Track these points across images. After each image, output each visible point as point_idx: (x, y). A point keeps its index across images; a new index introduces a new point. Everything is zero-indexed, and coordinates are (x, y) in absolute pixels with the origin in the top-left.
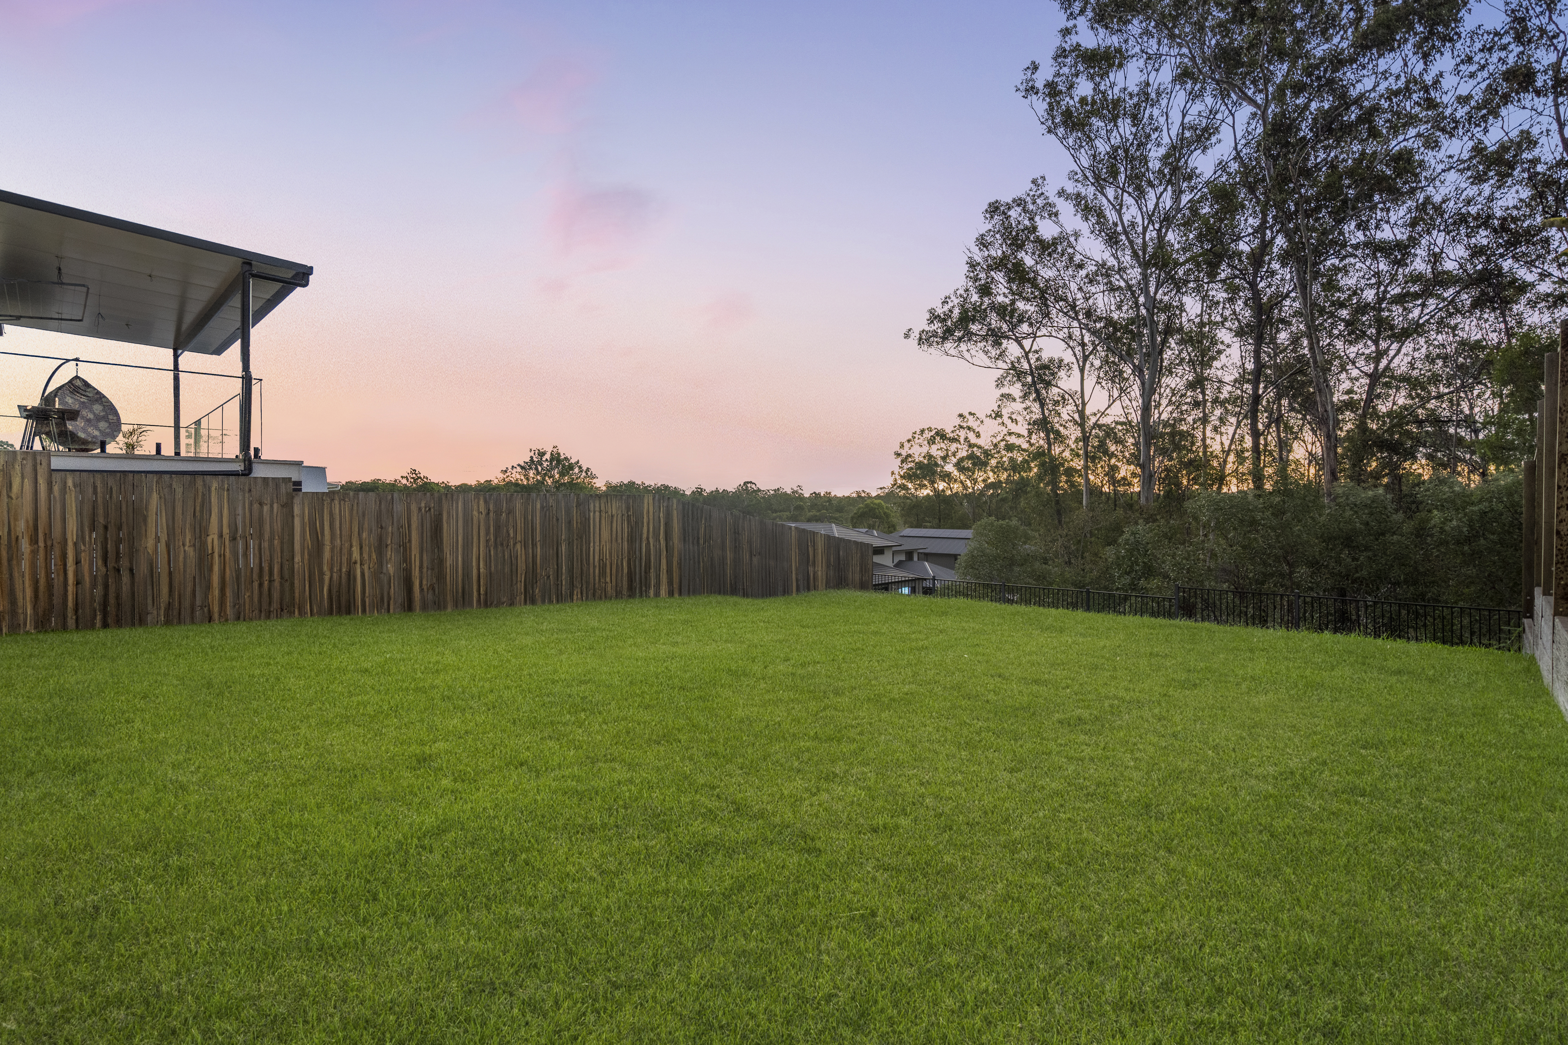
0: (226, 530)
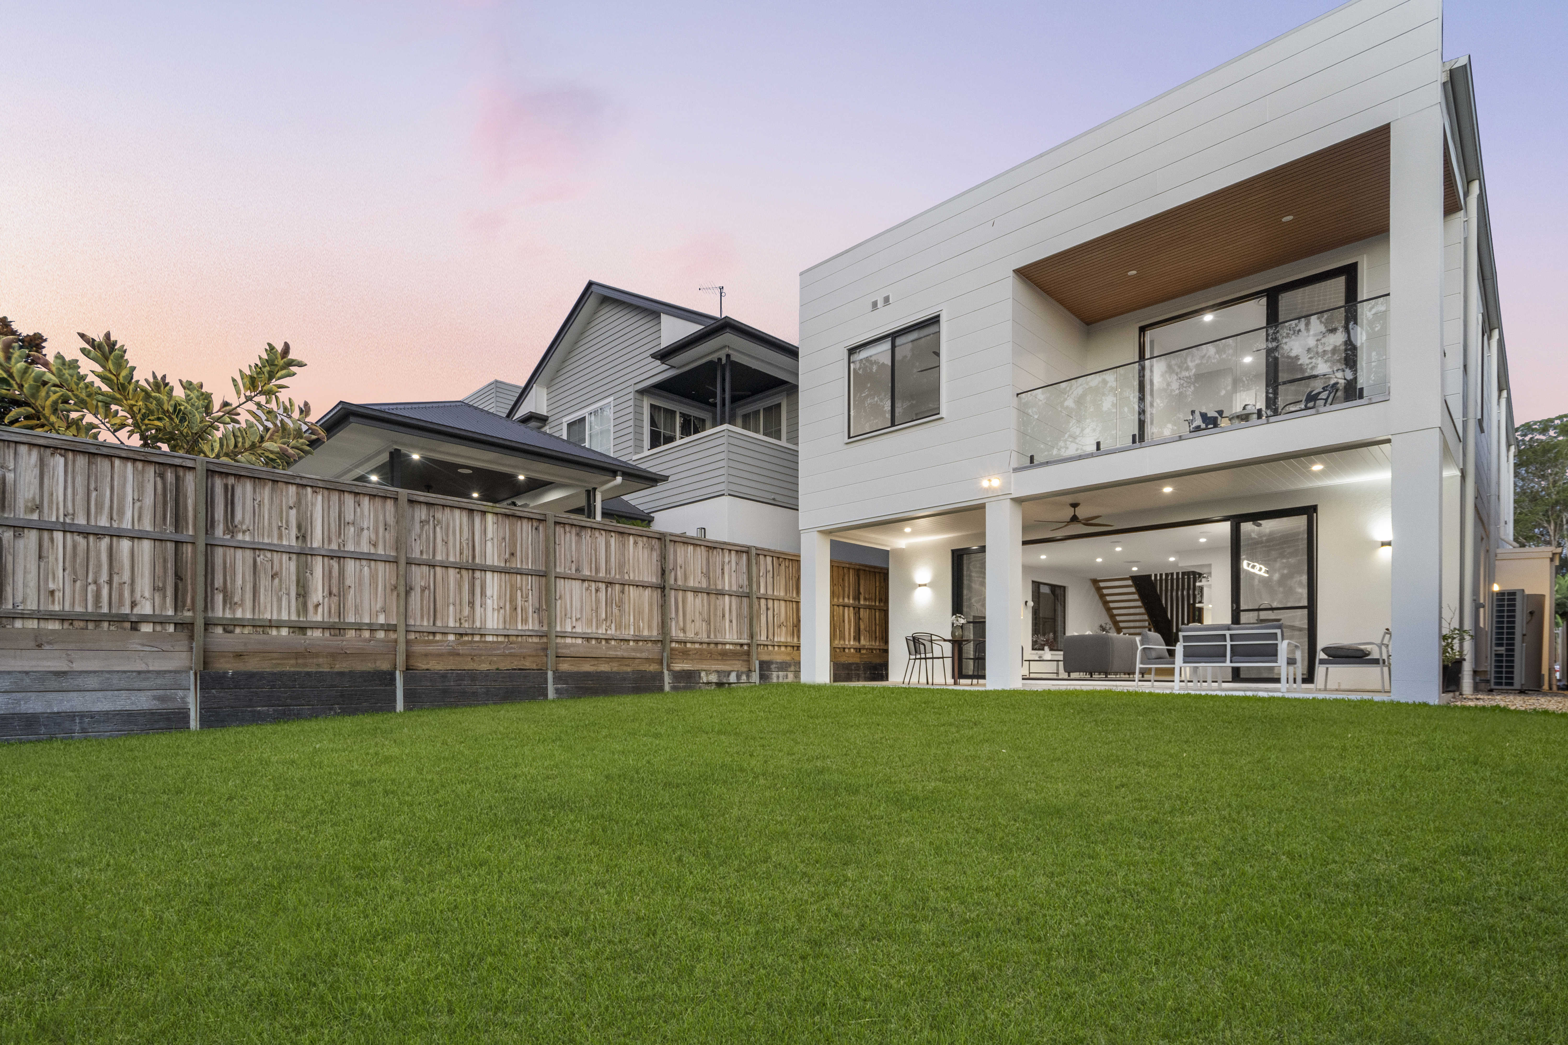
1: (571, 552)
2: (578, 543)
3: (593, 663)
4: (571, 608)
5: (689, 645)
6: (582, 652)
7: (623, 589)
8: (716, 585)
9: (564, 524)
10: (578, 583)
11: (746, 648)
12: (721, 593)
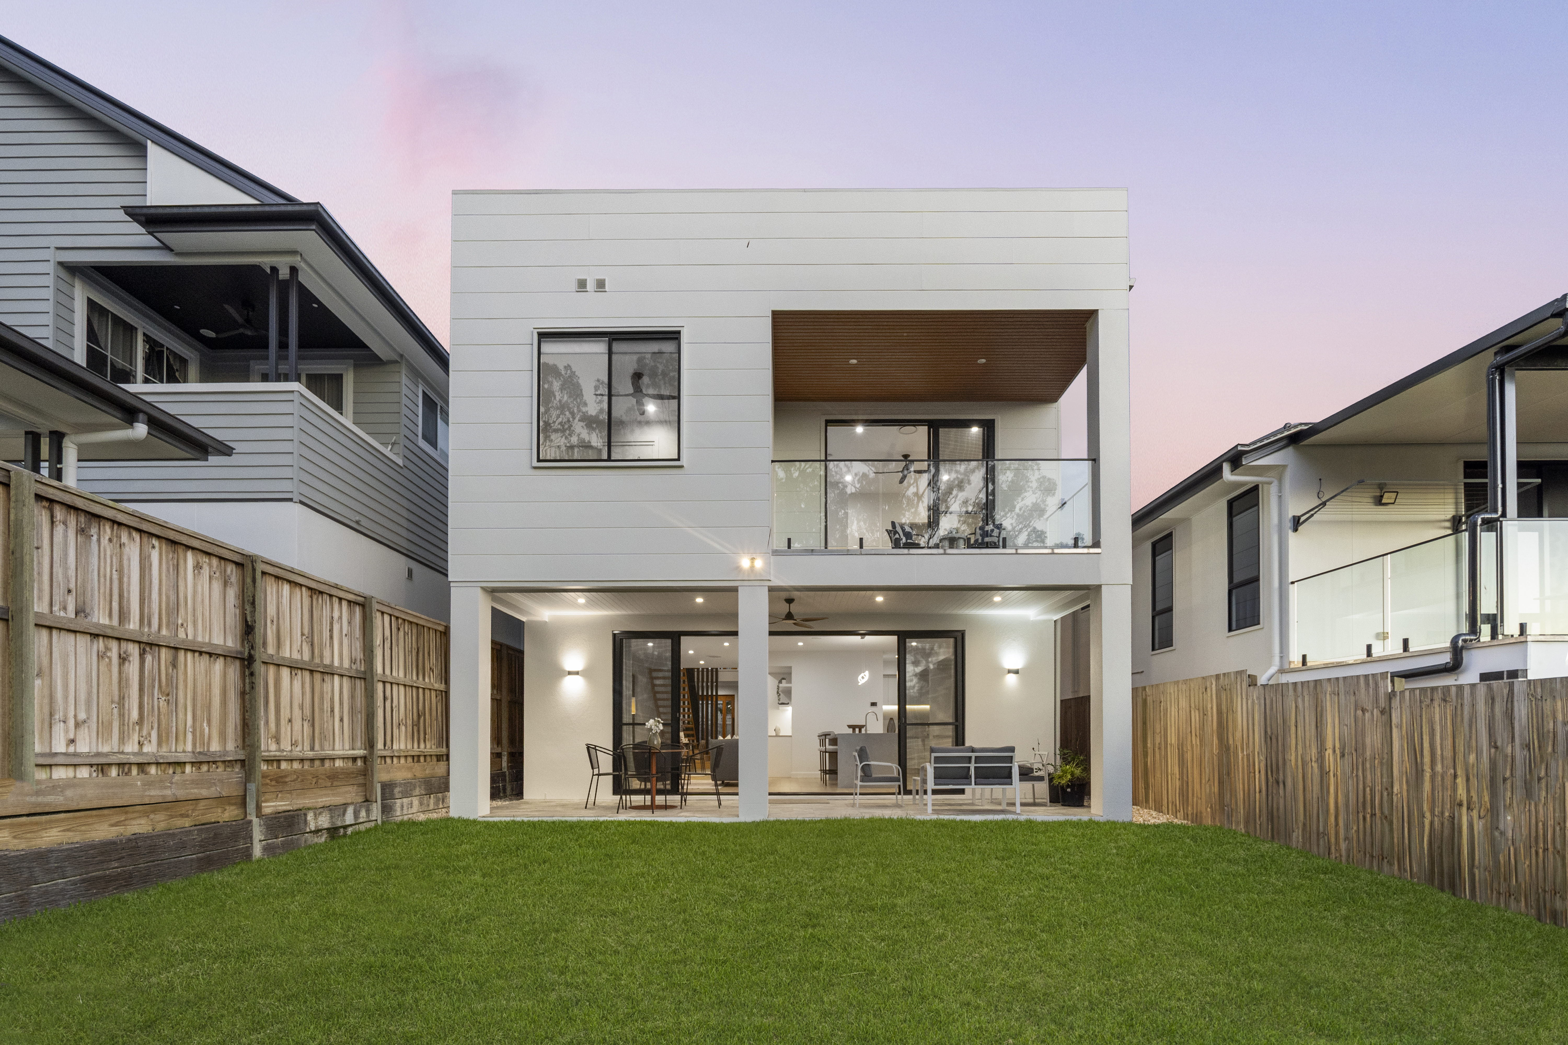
0: (1337, 745)
1: (66, 568)
2: (82, 552)
3: (115, 819)
4: (66, 697)
5: (284, 765)
6: (91, 796)
7: (175, 658)
8: (321, 657)
9: (51, 501)
10: (83, 641)
11: (359, 763)
12: (328, 672)
